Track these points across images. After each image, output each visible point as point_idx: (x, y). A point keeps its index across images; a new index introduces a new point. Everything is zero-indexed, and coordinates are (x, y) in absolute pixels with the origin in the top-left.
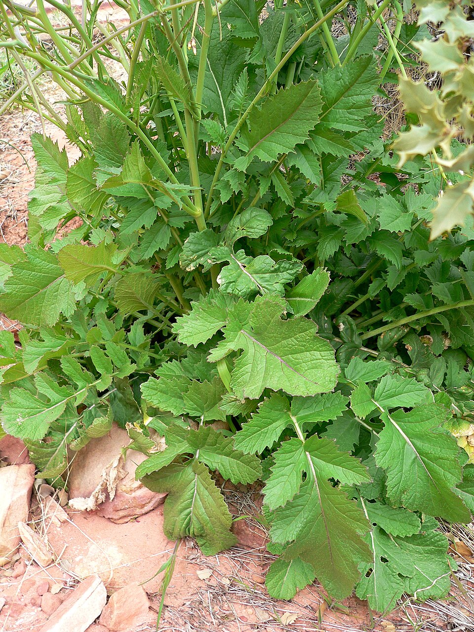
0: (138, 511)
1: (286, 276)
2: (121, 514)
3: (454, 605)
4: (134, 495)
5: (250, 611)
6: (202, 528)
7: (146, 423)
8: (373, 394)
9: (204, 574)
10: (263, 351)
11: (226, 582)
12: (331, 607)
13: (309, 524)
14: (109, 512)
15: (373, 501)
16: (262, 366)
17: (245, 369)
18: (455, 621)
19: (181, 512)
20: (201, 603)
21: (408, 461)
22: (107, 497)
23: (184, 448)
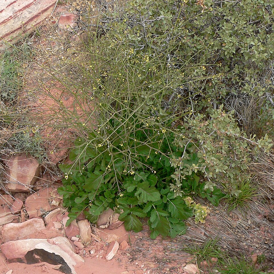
0: (118, 226)
1: (147, 176)
2: (114, 227)
3: (187, 235)
4: (116, 223)
5: (147, 242)
6: (135, 227)
7: (118, 207)
8: (167, 197)
9: (136, 237)
10: (145, 192)
11: (141, 238)
12: (163, 239)
13: (158, 224)
14: (111, 228)
15: (169, 217)
16: (145, 195)
17: (142, 196)
18: (187, 238)
19: (130, 225)
20: (138, 242)
21: (175, 210)
22: (110, 224)
23: (128, 211)
